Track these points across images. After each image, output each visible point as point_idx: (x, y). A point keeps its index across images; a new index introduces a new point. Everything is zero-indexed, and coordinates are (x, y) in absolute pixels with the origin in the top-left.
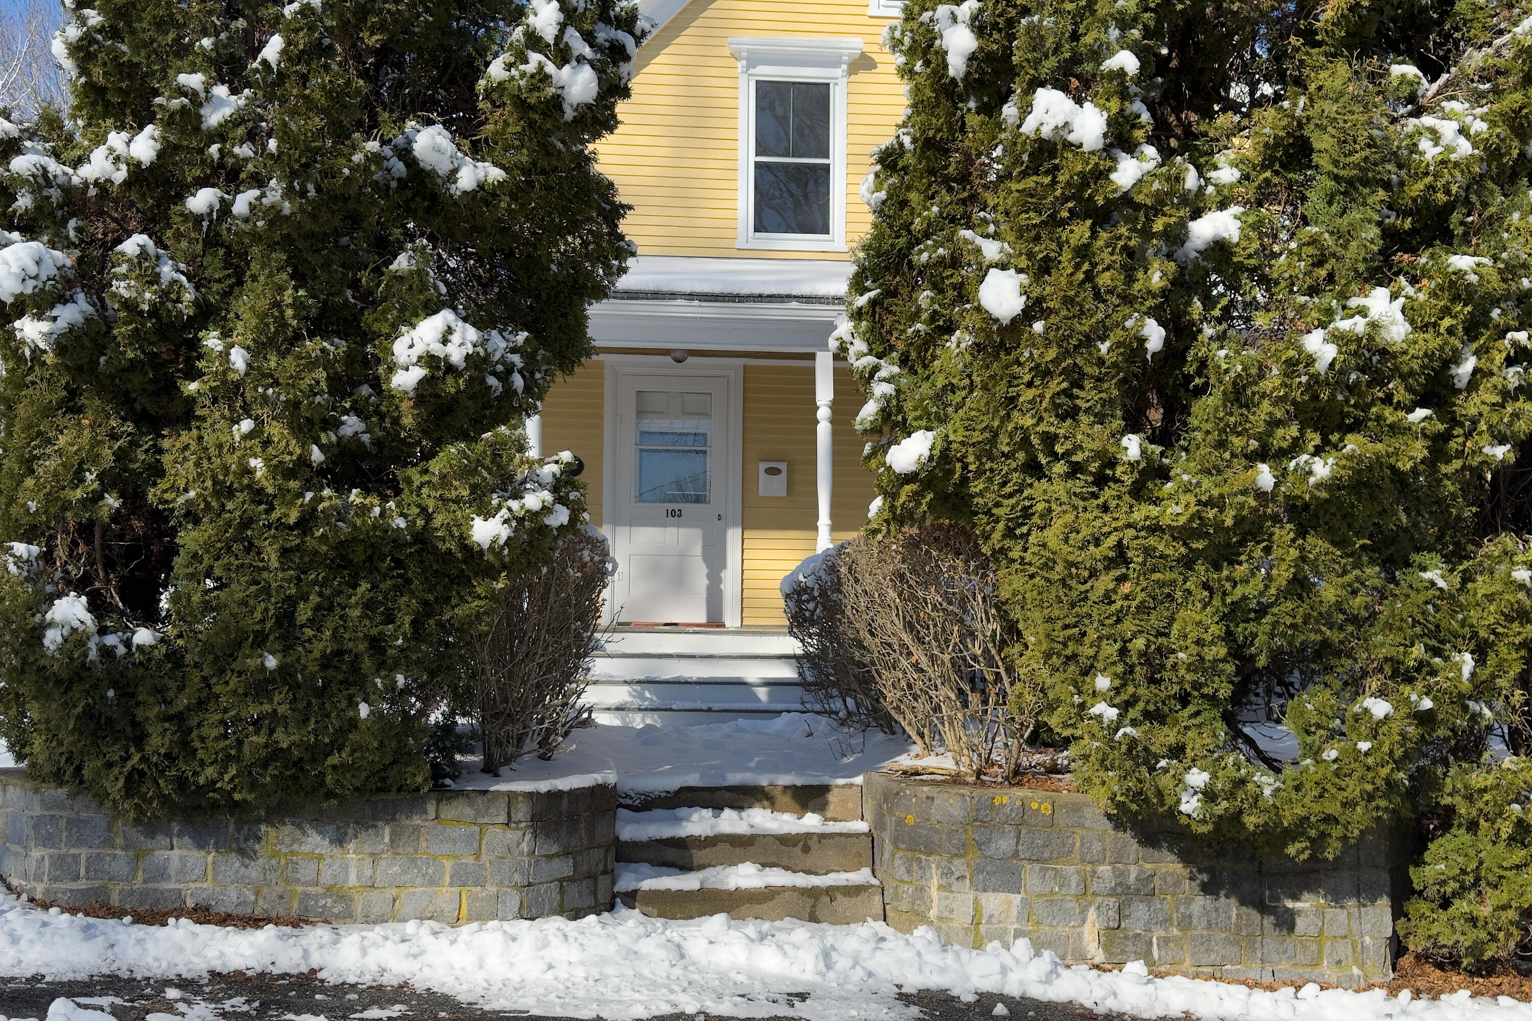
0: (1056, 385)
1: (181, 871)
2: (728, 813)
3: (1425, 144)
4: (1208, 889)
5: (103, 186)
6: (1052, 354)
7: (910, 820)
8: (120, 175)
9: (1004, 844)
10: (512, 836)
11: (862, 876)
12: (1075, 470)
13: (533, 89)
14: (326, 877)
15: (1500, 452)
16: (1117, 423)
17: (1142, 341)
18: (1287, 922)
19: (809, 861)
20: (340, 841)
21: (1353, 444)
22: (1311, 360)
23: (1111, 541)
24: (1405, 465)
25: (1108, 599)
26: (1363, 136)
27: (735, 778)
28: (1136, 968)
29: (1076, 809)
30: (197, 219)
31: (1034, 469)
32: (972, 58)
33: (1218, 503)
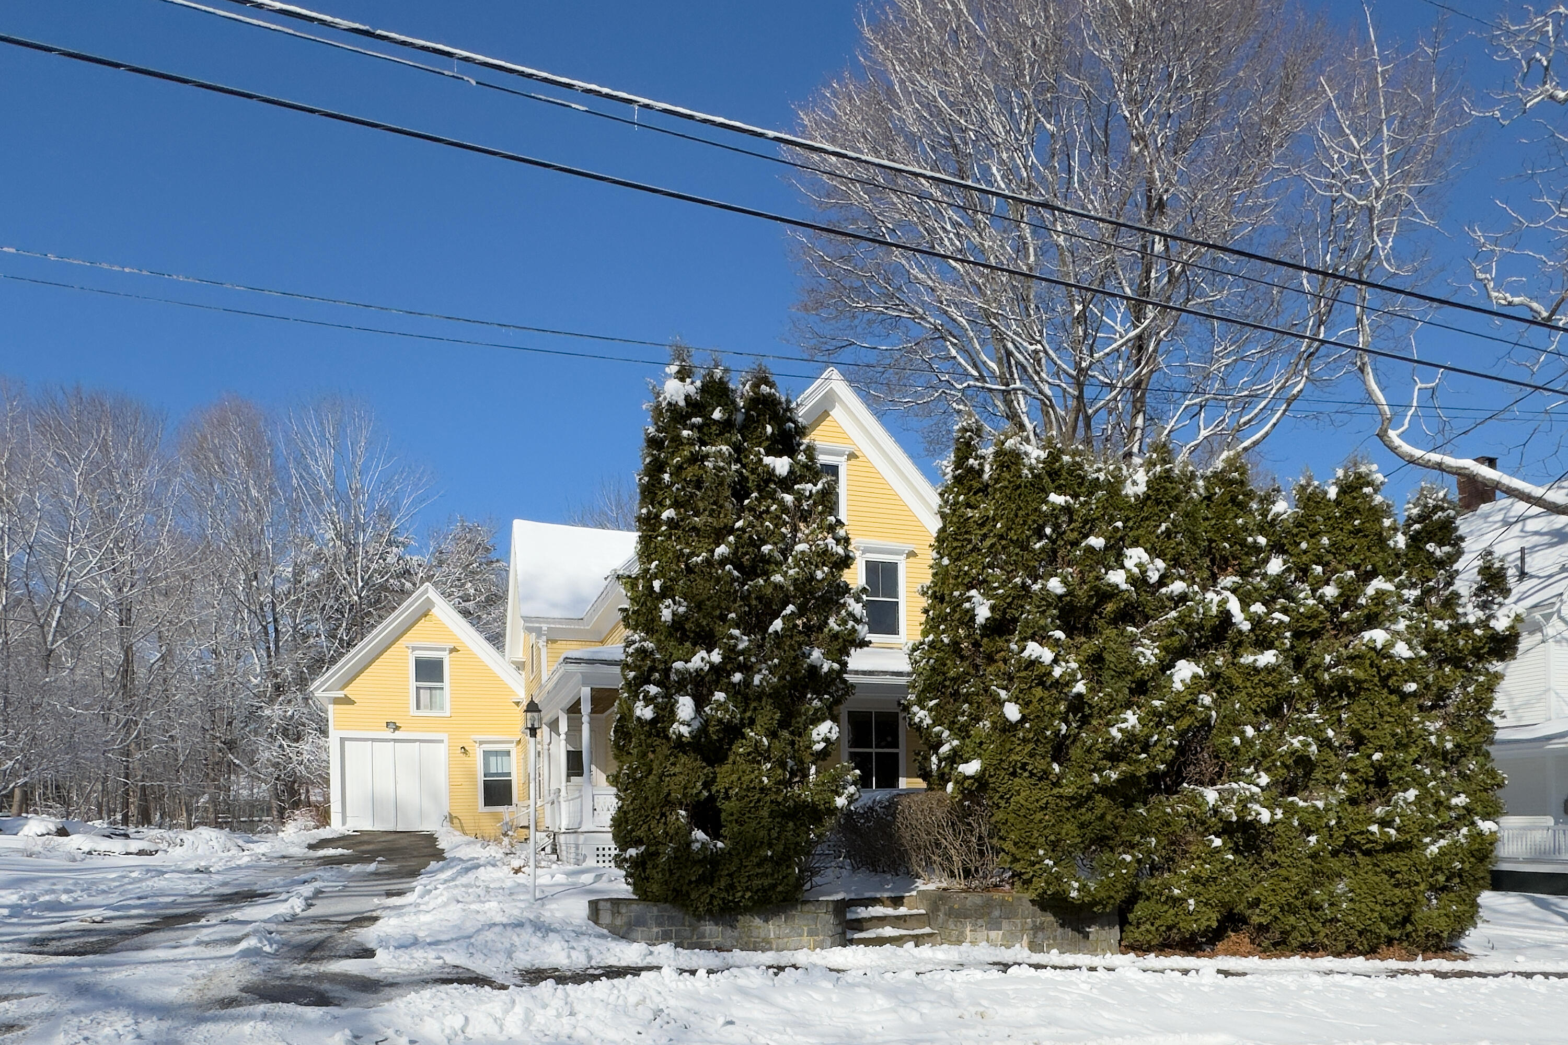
0: (1031, 746)
1: (710, 934)
2: (870, 908)
3: (1141, 659)
4: (1062, 926)
5: (698, 671)
6: (1031, 735)
7: (956, 906)
8: (707, 668)
9: (996, 913)
10: (827, 917)
11: (927, 930)
12: (1032, 774)
13: (850, 634)
14: (762, 935)
15: (1162, 767)
16: (1049, 759)
17: (1060, 730)
18: (1086, 936)
19: (906, 925)
20: (766, 921)
21: (1123, 767)
22: (1114, 738)
23: (1044, 801)
24: (1139, 774)
25: (1040, 822)
26: (1125, 657)
27: (867, 895)
28: (1055, 951)
29: (1020, 899)
30: (734, 685)
31: (1014, 774)
32: (987, 619)
33: (1082, 787)
